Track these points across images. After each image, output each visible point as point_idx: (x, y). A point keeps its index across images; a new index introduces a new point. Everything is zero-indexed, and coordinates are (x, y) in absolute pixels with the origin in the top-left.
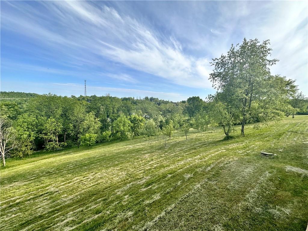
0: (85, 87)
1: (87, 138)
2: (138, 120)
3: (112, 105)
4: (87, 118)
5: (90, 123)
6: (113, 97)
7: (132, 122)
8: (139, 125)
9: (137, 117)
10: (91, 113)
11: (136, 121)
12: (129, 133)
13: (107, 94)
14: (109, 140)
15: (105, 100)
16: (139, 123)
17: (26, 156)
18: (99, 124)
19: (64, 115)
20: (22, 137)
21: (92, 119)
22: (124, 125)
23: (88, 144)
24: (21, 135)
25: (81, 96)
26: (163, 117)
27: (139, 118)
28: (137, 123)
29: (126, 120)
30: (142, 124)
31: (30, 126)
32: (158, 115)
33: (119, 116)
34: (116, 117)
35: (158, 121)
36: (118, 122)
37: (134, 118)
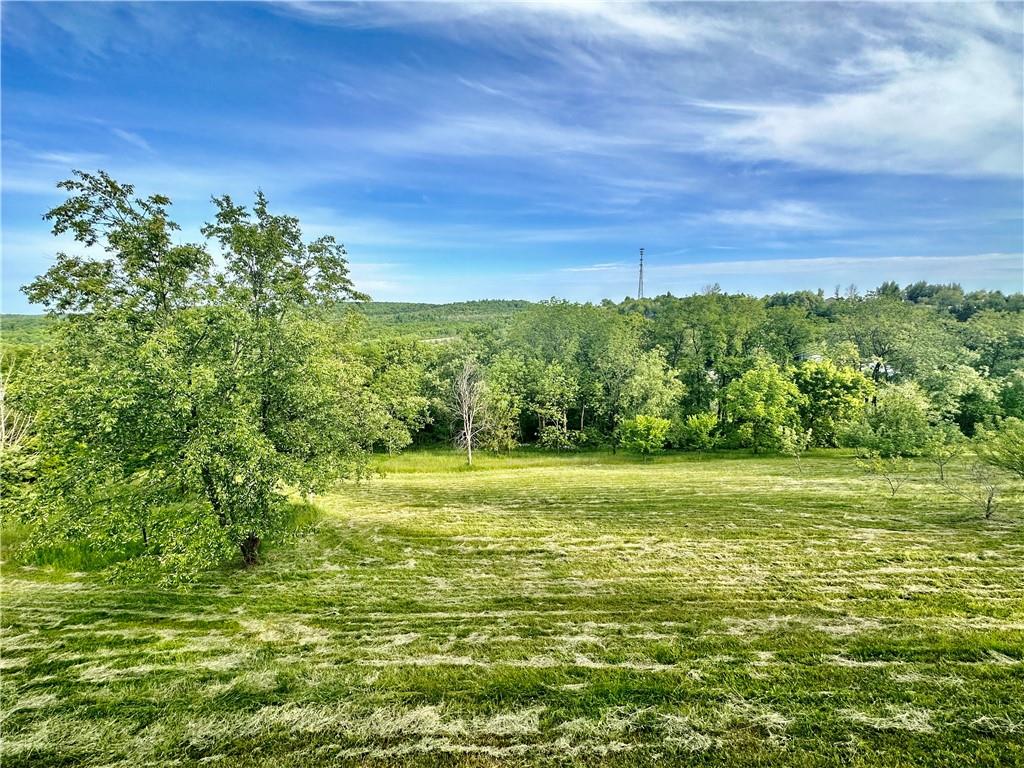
0: (641, 271)
1: (641, 427)
2: (833, 382)
3: (727, 323)
4: (642, 366)
5: (651, 384)
6: (730, 294)
7: (803, 389)
8: (837, 403)
9: (833, 369)
10: (655, 352)
11: (825, 387)
12: (787, 432)
13: (708, 287)
14: (709, 446)
15: (702, 306)
16: (837, 396)
17: (504, 450)
18: (679, 390)
19: (584, 358)
20: (499, 405)
21: (658, 370)
22: (769, 399)
23: (641, 446)
24: (498, 401)
25: (627, 298)
26: (987, 374)
27: (839, 374)
28: (830, 397)
29: (779, 380)
30: (855, 402)
31: (513, 382)
32: (951, 367)
33: (750, 364)
34: (738, 365)
35: (947, 391)
36: (746, 386)
37: (816, 373)
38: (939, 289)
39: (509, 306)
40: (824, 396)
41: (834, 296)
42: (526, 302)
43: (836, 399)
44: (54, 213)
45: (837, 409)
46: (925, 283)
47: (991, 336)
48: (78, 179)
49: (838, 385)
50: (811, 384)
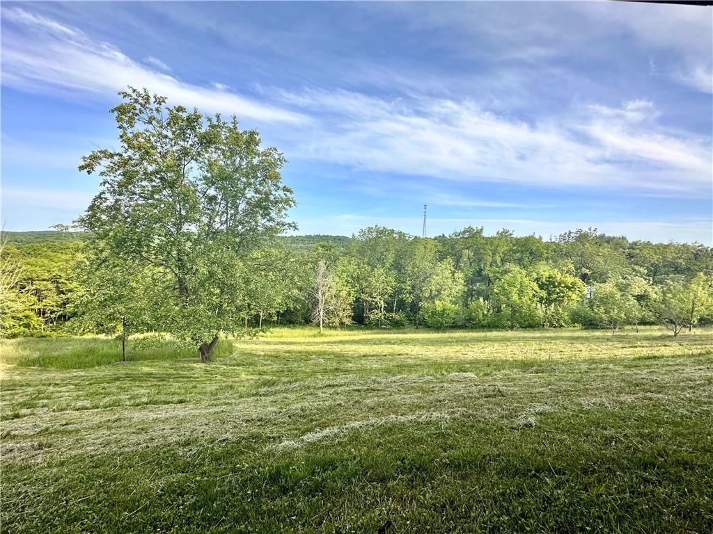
2: (560, 284)
3: (491, 245)
4: (438, 270)
5: (443, 282)
7: (541, 287)
8: (563, 297)
9: (559, 276)
10: (446, 261)
11: (555, 287)
16: (563, 292)
17: (342, 325)
18: (462, 286)
19: (397, 266)
20: (341, 294)
21: (448, 273)
22: (521, 292)
23: (439, 321)
24: (340, 291)
26: (651, 282)
27: (563, 278)
28: (558, 293)
29: (526, 280)
30: (574, 296)
31: (350, 280)
32: (630, 278)
33: (506, 272)
34: (499, 272)
35: (628, 292)
36: (506, 284)
37: (549, 278)
38: (614, 238)
39: (334, 239)
40: (554, 292)
41: (549, 241)
42: (346, 237)
43: (562, 294)
44: (115, 109)
45: (563, 301)
46: (604, 235)
47: (653, 259)
48: (130, 91)
49: (563, 285)
50: (546, 285)
